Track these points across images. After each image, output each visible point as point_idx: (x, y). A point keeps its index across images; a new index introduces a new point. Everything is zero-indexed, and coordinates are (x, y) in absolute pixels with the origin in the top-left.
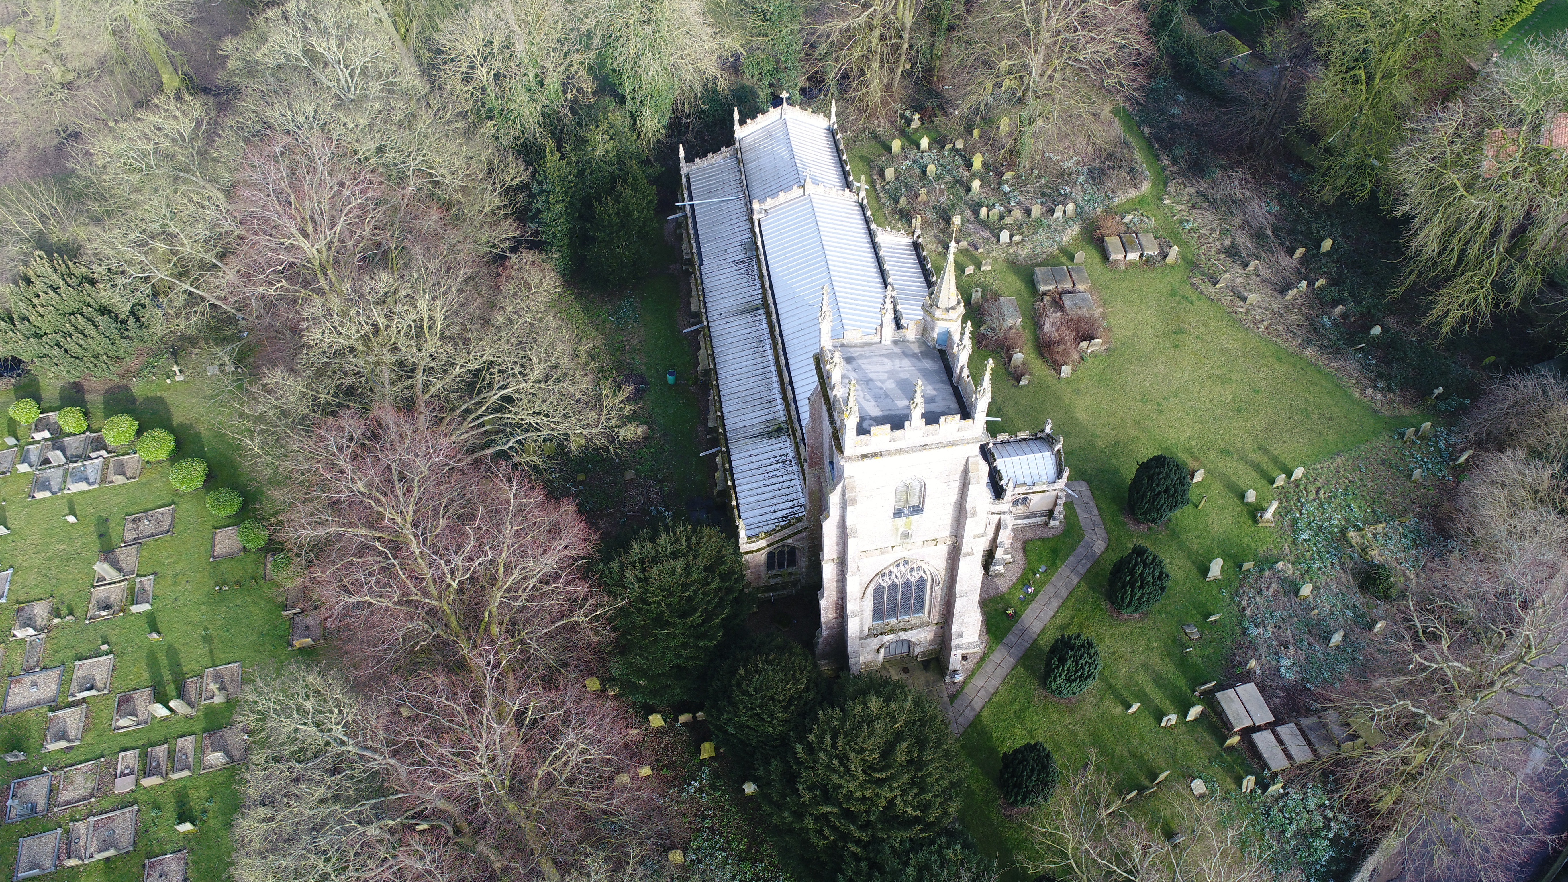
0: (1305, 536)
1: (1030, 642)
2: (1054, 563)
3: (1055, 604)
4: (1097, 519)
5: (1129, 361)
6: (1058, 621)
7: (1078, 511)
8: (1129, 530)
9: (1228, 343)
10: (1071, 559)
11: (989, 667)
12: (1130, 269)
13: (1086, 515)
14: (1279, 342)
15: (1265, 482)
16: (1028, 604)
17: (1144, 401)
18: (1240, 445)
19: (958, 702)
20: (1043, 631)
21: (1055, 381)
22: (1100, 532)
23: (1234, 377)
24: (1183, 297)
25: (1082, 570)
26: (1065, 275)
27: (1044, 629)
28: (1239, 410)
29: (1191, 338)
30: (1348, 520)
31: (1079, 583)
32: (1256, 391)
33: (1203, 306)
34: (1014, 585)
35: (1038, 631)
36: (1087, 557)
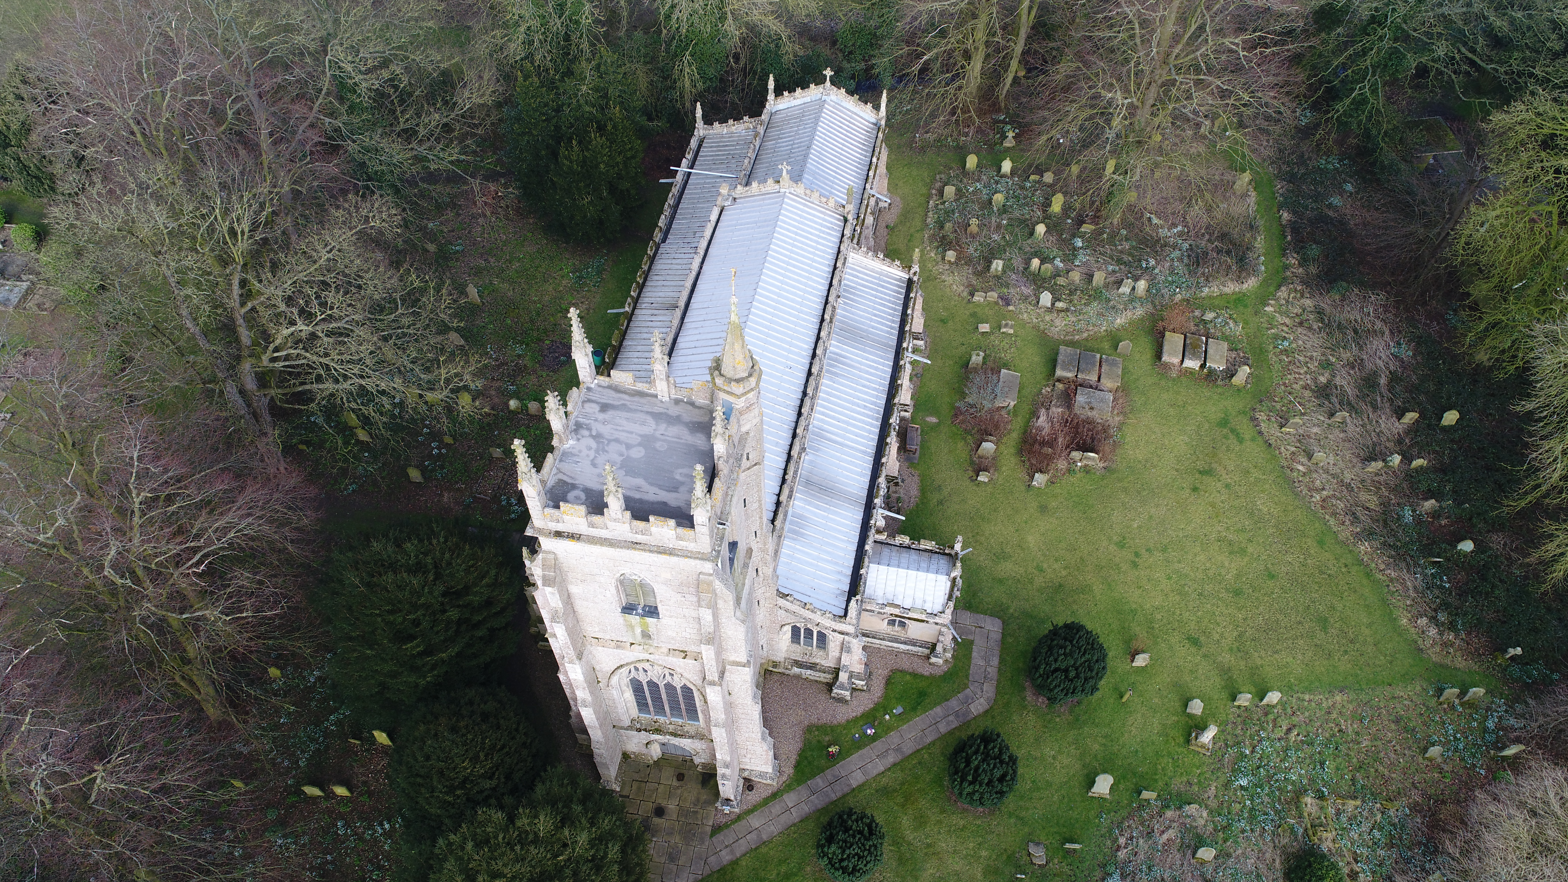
0: (1244, 782)
1: (839, 794)
2: (914, 709)
3: (891, 759)
4: (993, 671)
5: (1125, 490)
6: (884, 781)
7: (974, 654)
8: (1024, 699)
9: (1263, 505)
10: (938, 710)
11: (776, 808)
12: (1184, 379)
13: (982, 663)
14: (1332, 522)
15: (1224, 695)
16: (859, 748)
17: (1121, 545)
18: (1217, 637)
19: (720, 837)
20: (861, 787)
21: (1023, 488)
22: (989, 689)
23: (1250, 550)
24: (1233, 431)
25: (943, 728)
26: (1094, 365)
27: (863, 785)
28: (1237, 593)
29: (1219, 485)
30: (1312, 780)
31: (933, 743)
32: (1272, 576)
33: (1254, 450)
34: (856, 720)
35: (854, 784)
36: (957, 714)
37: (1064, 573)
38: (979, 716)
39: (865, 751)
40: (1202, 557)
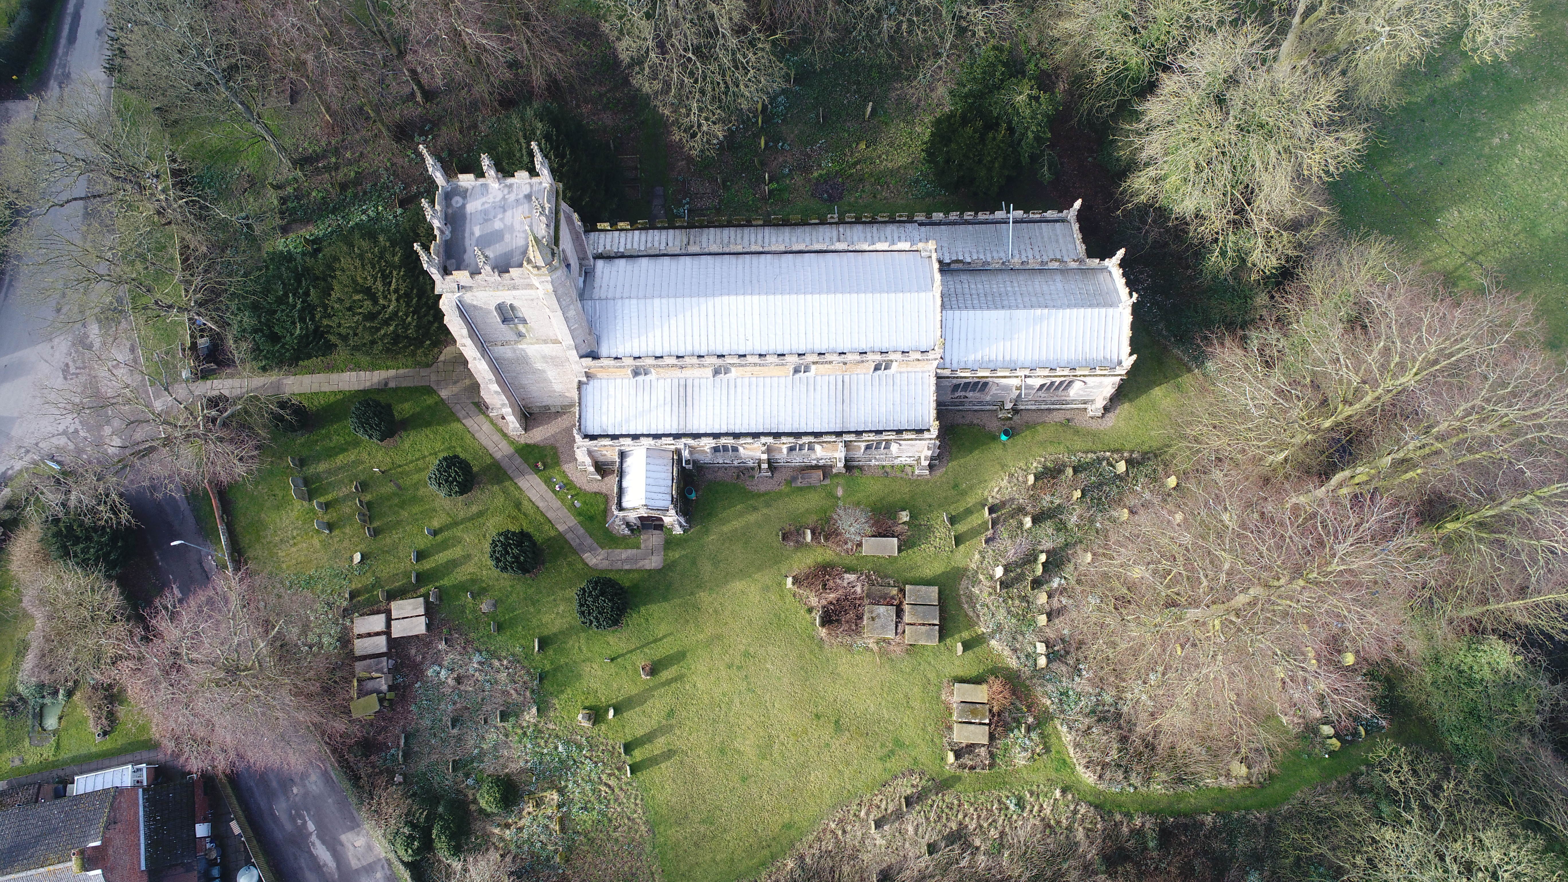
0: (560, 749)
1: (512, 475)
2: (580, 514)
3: (541, 505)
4: (619, 566)
7: (629, 551)
10: (582, 531)
11: (497, 437)
12: (940, 706)
13: (624, 556)
15: (629, 738)
16: (546, 482)
17: (746, 654)
18: (678, 733)
19: (473, 408)
20: (519, 488)
21: (782, 571)
22: (604, 564)
23: (765, 763)
24: (892, 752)
25: (569, 536)
26: (924, 618)
28: (722, 751)
29: (827, 737)
30: (570, 800)
31: (558, 530)
33: (874, 770)
34: (566, 476)
35: (520, 484)
36: (581, 544)
38: (583, 560)
39: (544, 486)
40: (749, 722)
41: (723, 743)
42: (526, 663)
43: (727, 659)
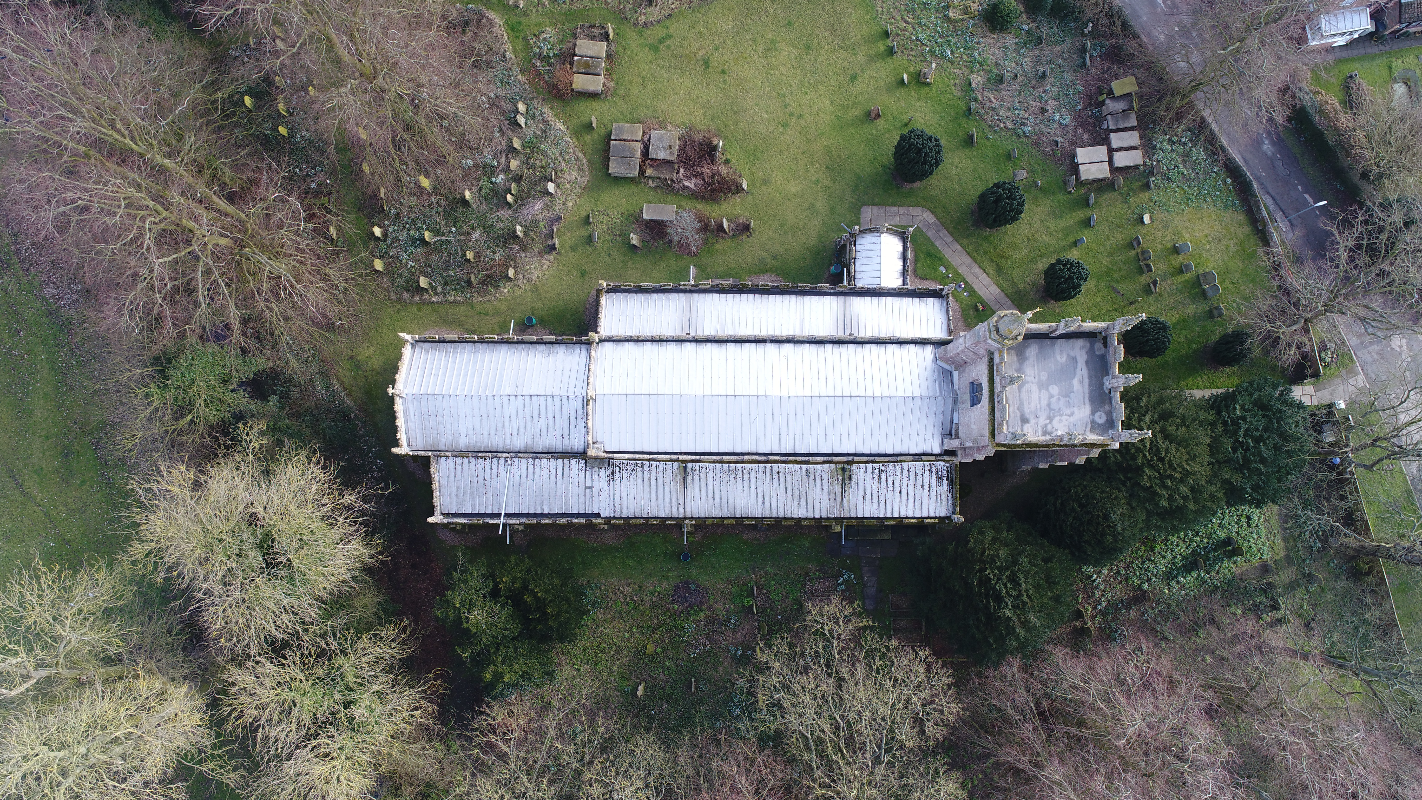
1: (1007, 299)
3: (977, 270)
4: (902, 210)
8: (919, 188)
10: (937, 243)
12: (614, 77)
15: (889, 60)
17: (785, 126)
18: (846, 63)
21: (750, 197)
22: (916, 211)
23: (770, 36)
24: (660, 42)
25: (949, 239)
26: (625, 145)
27: (997, 285)
28: (808, 47)
29: (716, 54)
30: (937, 11)
31: (961, 245)
32: (789, 24)
33: (675, 28)
35: (998, 291)
36: (938, 231)
37: (817, 165)
38: (936, 216)
39: (975, 287)
40: (784, 70)
41: (807, 54)
42: (983, 124)
43: (803, 123)
